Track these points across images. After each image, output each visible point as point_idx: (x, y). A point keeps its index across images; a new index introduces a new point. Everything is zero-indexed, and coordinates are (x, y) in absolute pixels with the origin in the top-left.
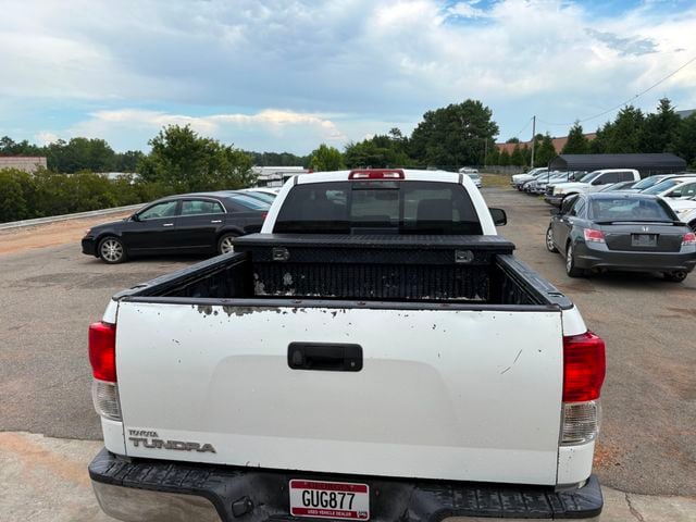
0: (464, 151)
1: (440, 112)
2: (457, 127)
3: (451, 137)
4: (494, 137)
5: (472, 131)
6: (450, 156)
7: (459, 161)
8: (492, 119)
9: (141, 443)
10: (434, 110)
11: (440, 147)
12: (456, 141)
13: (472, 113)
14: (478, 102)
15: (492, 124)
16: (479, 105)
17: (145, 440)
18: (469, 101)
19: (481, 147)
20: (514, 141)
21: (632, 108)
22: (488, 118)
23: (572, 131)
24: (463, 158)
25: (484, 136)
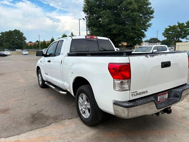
0: (17, 45)
1: (6, 32)
2: (13, 37)
3: (11, 40)
4: (25, 41)
5: (18, 39)
6: (12, 46)
7: (15, 47)
8: (24, 36)
9: (133, 95)
10: (4, 32)
11: (8, 43)
12: (13, 42)
13: (17, 34)
14: (19, 30)
15: (24, 37)
16: (19, 31)
17: (134, 94)
18: (16, 30)
19: (22, 43)
20: (30, 42)
21: (64, 34)
22: (22, 35)
23: (51, 39)
24: (16, 47)
25: (22, 40)
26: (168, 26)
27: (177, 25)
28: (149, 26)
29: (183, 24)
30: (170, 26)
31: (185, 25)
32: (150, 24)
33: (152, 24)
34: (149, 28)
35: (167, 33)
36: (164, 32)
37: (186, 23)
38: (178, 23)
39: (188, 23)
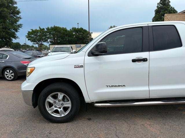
26: (31, 30)
27: (38, 29)
28: (20, 27)
29: (44, 29)
30: (32, 30)
31: (46, 30)
32: (21, 25)
33: (22, 25)
35: (29, 37)
36: (27, 35)
37: (46, 29)
38: (40, 28)
39: (48, 29)
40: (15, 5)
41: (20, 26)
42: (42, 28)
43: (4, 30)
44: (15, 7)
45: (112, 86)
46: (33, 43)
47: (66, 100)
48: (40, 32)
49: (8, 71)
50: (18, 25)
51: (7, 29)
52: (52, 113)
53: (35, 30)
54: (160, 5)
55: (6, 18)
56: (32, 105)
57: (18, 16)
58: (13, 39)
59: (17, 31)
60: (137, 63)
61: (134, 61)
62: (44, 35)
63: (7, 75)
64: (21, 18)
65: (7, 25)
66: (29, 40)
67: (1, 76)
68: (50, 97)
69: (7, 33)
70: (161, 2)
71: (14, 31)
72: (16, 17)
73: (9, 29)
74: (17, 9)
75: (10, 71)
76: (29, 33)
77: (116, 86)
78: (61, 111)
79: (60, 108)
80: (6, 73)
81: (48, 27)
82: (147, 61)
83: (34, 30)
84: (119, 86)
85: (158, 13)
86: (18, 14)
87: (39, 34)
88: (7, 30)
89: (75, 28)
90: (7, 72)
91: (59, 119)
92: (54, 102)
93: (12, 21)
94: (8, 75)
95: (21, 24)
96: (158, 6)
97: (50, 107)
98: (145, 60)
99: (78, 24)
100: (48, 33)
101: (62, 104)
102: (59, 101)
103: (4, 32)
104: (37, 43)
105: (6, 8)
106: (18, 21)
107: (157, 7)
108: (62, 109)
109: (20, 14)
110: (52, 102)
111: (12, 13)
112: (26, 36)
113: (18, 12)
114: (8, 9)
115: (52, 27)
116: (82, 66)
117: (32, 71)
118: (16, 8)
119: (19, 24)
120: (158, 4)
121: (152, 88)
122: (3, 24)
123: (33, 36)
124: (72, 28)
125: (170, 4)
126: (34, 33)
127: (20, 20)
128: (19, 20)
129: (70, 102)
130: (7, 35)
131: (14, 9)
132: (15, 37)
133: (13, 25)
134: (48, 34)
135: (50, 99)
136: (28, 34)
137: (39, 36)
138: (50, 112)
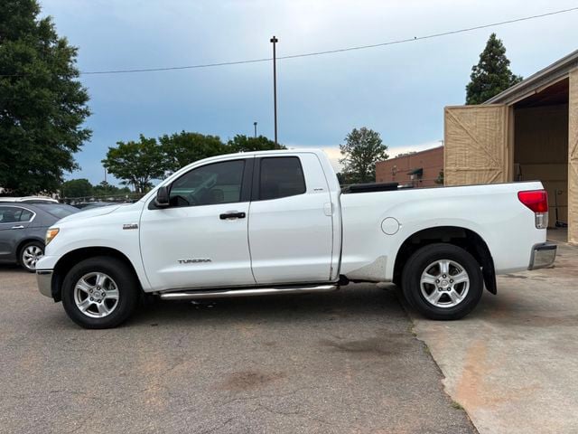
26: (118, 143)
27: (138, 141)
28: (85, 138)
29: (153, 141)
30: (121, 144)
31: (159, 143)
32: (86, 132)
33: (91, 132)
34: (83, 142)
35: (112, 163)
36: (106, 158)
37: (161, 140)
38: (142, 138)
39: (165, 140)
40: (74, 80)
41: (85, 135)
42: (148, 137)
43: (39, 147)
44: (72, 84)
45: (189, 261)
46: (121, 180)
47: (110, 287)
48: (144, 150)
49: (31, 249)
50: (80, 132)
51: (49, 143)
52: (86, 310)
53: (129, 144)
54: (479, 72)
55: (47, 114)
56: (51, 295)
57: (82, 108)
58: (65, 171)
59: (75, 149)
60: (229, 221)
61: (223, 217)
62: (153, 158)
63: (27, 258)
64: (88, 114)
65: (48, 134)
66: (110, 172)
67: (15, 261)
68: (82, 280)
69: (48, 155)
70: (484, 63)
71: (67, 148)
72: (75, 109)
73: (54, 145)
74: (80, 89)
75: (34, 250)
76: (113, 154)
77: (194, 261)
78: (101, 306)
79: (99, 301)
80: (26, 253)
81: (166, 136)
82: (244, 217)
83: (126, 143)
84: (200, 261)
85: (475, 95)
86: (81, 103)
87: (138, 155)
88: (48, 146)
89: (244, 138)
90: (29, 253)
91: (97, 322)
92: (91, 290)
93: (63, 122)
94: (30, 259)
95: (89, 128)
96: (473, 74)
97: (83, 300)
98: (241, 216)
99: (255, 124)
100: (165, 151)
101: (104, 294)
102: (99, 288)
103: (39, 151)
104: (134, 182)
105: (49, 88)
106: (80, 122)
107: (473, 76)
108: (103, 303)
109: (86, 103)
110: (85, 289)
111: (65, 101)
112: (102, 161)
113: (83, 98)
114: (53, 91)
115: (175, 136)
116: (135, 227)
117: (53, 236)
118: (78, 85)
119: (82, 130)
120: (474, 69)
121: (256, 264)
122: (39, 130)
123: (122, 160)
124: (235, 138)
125: (509, 68)
126: (126, 153)
127: (86, 118)
128: (83, 117)
129: (116, 290)
130: (46, 160)
131: (71, 90)
132: (69, 166)
133: (64, 132)
134: (166, 154)
135: (82, 285)
136: (109, 156)
137: (140, 159)
138: (81, 308)
